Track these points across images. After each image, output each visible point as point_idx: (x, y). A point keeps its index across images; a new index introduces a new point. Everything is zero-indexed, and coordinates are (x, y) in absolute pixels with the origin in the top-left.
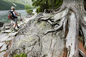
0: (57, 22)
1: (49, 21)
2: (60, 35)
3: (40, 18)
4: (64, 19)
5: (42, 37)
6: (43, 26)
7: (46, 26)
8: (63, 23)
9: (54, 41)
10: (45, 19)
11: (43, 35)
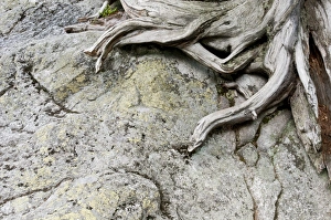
0: (249, 55)
1: (196, 50)
2: (287, 141)
3: (124, 34)
4: (292, 29)
5: (180, 179)
6: (155, 97)
7: (176, 90)
8: (291, 52)
9: (263, 191)
10: (164, 37)
11: (179, 162)
